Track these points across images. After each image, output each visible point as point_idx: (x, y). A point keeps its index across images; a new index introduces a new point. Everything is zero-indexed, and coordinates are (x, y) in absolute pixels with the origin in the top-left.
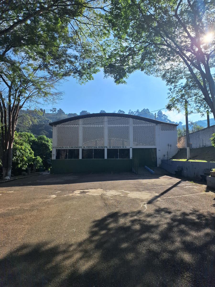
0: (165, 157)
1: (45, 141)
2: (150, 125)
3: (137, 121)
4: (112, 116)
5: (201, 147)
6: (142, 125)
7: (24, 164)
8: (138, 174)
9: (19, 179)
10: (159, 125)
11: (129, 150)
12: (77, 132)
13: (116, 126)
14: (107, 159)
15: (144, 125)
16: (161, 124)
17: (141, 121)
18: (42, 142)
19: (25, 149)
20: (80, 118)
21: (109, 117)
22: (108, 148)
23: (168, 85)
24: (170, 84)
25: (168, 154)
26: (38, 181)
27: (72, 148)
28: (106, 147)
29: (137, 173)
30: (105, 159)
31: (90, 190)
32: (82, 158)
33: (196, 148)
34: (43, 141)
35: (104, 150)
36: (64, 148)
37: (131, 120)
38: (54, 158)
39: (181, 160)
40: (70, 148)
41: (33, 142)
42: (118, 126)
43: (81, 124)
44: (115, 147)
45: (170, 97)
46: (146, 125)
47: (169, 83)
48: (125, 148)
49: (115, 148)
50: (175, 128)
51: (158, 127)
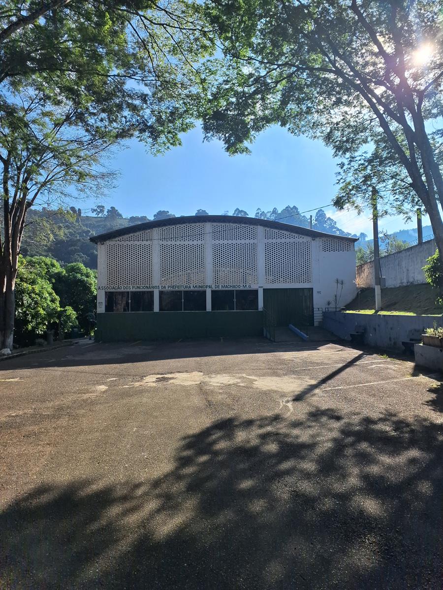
0: (331, 306)
1: (82, 274)
2: (301, 240)
3: (273, 232)
4: (222, 222)
5: (405, 284)
6: (283, 240)
7: (40, 323)
8: (275, 342)
9: (29, 353)
10: (317, 239)
11: (256, 292)
12: (148, 255)
13: (230, 242)
14: (211, 311)
15: (288, 240)
16: (323, 239)
17: (280, 231)
18: (76, 277)
19: (40, 291)
20: (155, 227)
21: (215, 224)
22: (214, 289)
23: (338, 157)
24: (342, 153)
25: (336, 299)
26: (70, 357)
27: (138, 290)
28: (210, 287)
29: (273, 340)
30: (207, 310)
31: (177, 375)
32: (160, 309)
33: (393, 287)
34: (79, 275)
35: (205, 292)
36: (122, 289)
37: (260, 229)
38: (101, 309)
39: (362, 312)
40: (134, 290)
41: (58, 276)
42: (234, 242)
43: (156, 240)
44: (227, 287)
45: (342, 181)
46: (292, 240)
47: (339, 152)
48: (247, 288)
49: (227, 289)
50: (352, 246)
51: (316, 245)
